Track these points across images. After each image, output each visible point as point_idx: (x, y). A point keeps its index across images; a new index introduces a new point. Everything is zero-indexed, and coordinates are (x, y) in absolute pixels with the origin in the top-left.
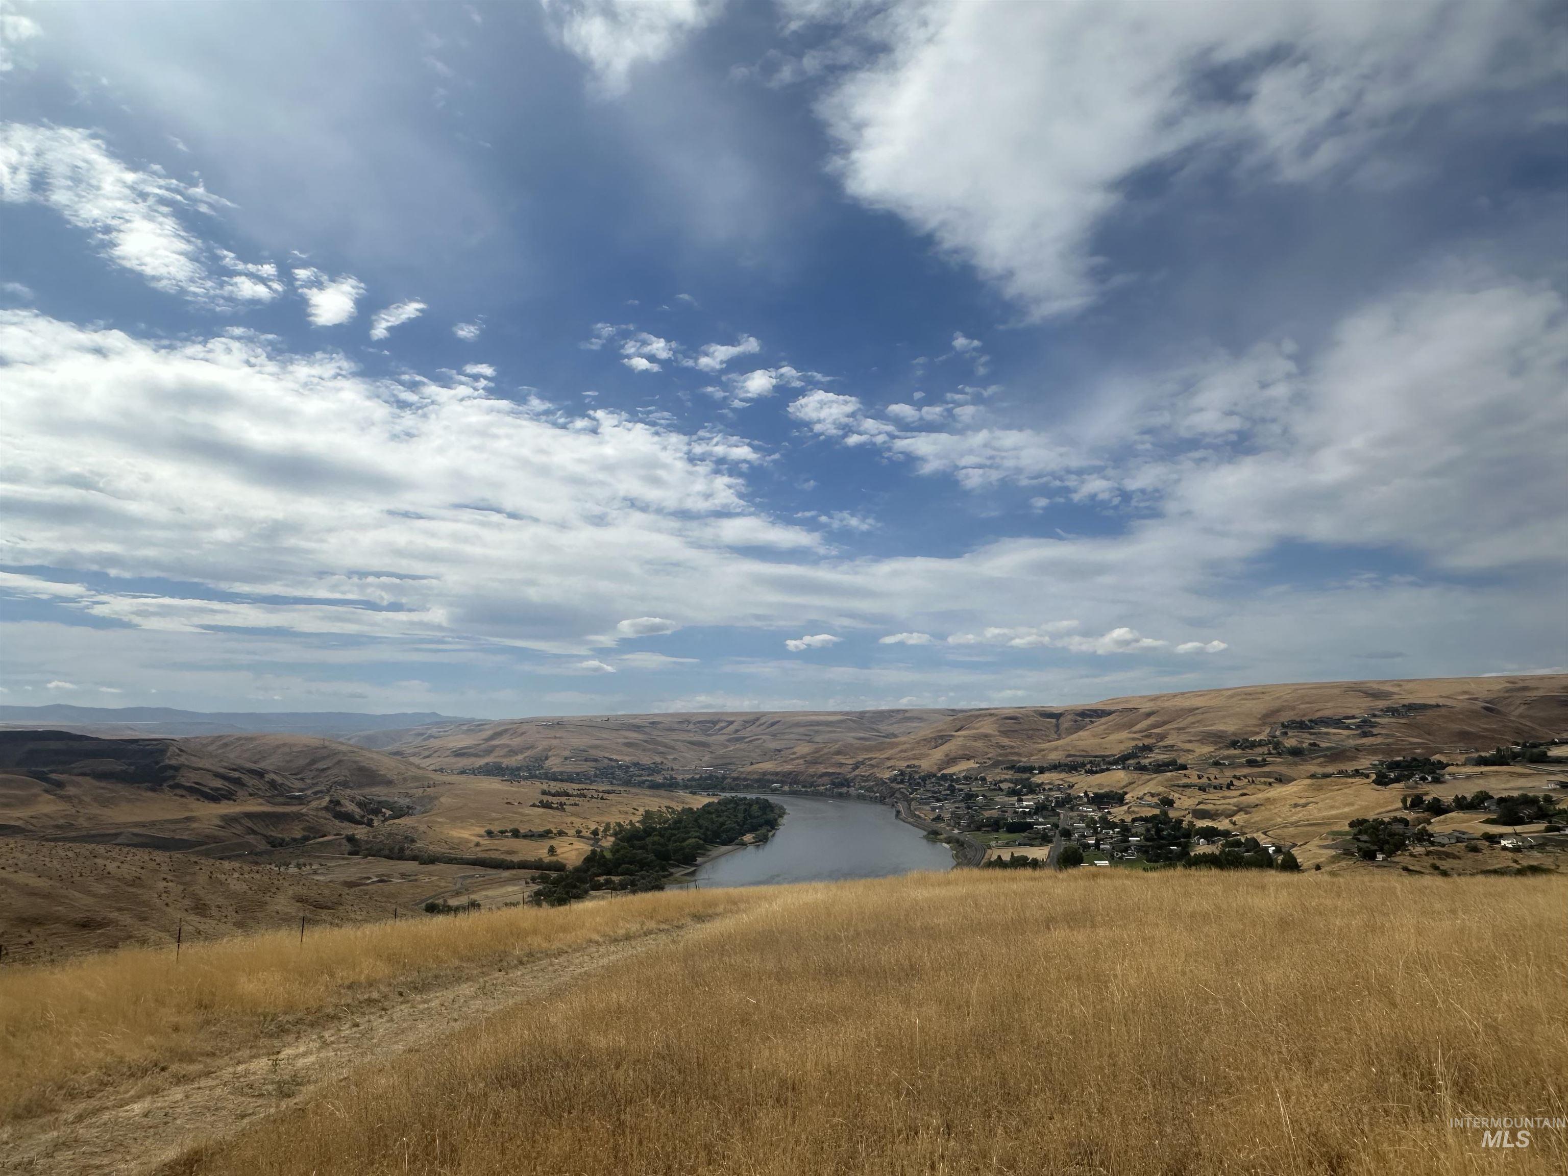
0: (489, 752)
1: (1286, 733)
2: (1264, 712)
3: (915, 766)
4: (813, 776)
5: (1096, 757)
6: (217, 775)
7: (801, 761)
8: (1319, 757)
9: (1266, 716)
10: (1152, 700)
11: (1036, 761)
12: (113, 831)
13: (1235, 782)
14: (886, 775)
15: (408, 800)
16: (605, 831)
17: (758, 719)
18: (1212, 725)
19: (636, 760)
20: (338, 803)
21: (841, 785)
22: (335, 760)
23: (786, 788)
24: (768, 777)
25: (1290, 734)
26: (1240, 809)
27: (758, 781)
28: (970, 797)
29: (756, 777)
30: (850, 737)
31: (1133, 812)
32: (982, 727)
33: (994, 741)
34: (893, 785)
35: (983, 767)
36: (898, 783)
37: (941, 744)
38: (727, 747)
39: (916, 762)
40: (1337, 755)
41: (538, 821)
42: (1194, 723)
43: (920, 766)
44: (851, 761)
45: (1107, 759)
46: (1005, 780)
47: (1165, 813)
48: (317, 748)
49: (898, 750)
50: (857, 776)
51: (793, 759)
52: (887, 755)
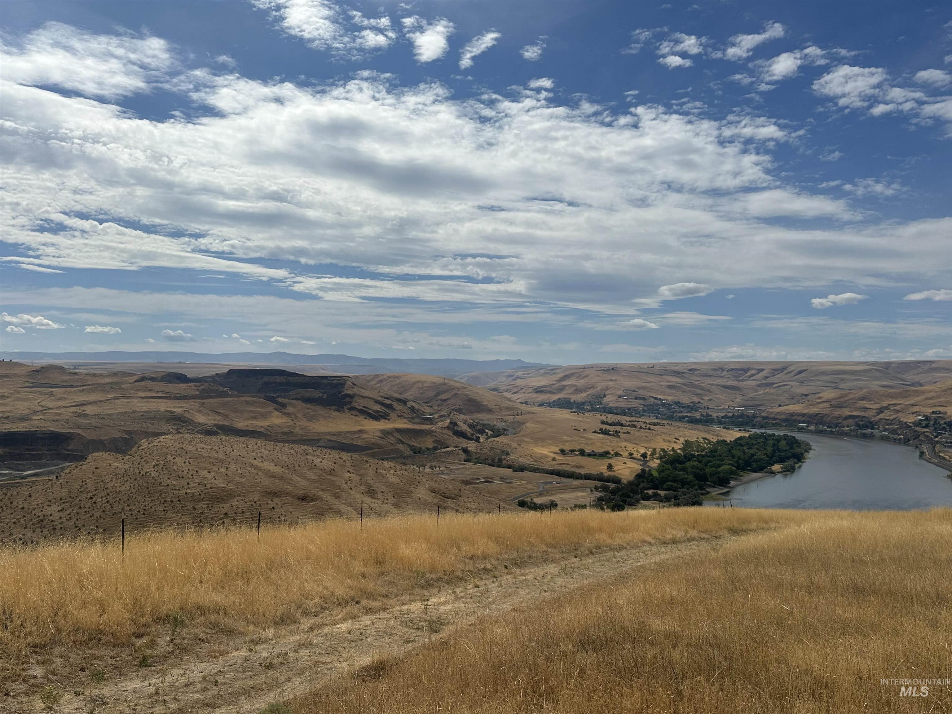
0: (561, 389)
3: (940, 413)
4: (838, 418)
6: (377, 402)
7: (827, 405)
12: (316, 438)
14: (911, 419)
15: (503, 424)
16: (653, 454)
17: (786, 368)
19: (676, 399)
20: (456, 424)
21: (866, 427)
22: (453, 392)
23: (812, 428)
24: (795, 417)
27: (786, 420)
29: (783, 417)
30: (875, 385)
34: (917, 429)
36: (923, 427)
38: (756, 391)
39: (941, 409)
41: (599, 444)
43: (946, 413)
44: (875, 406)
48: (440, 384)
49: (923, 397)
50: (881, 419)
51: (819, 403)
52: (912, 402)
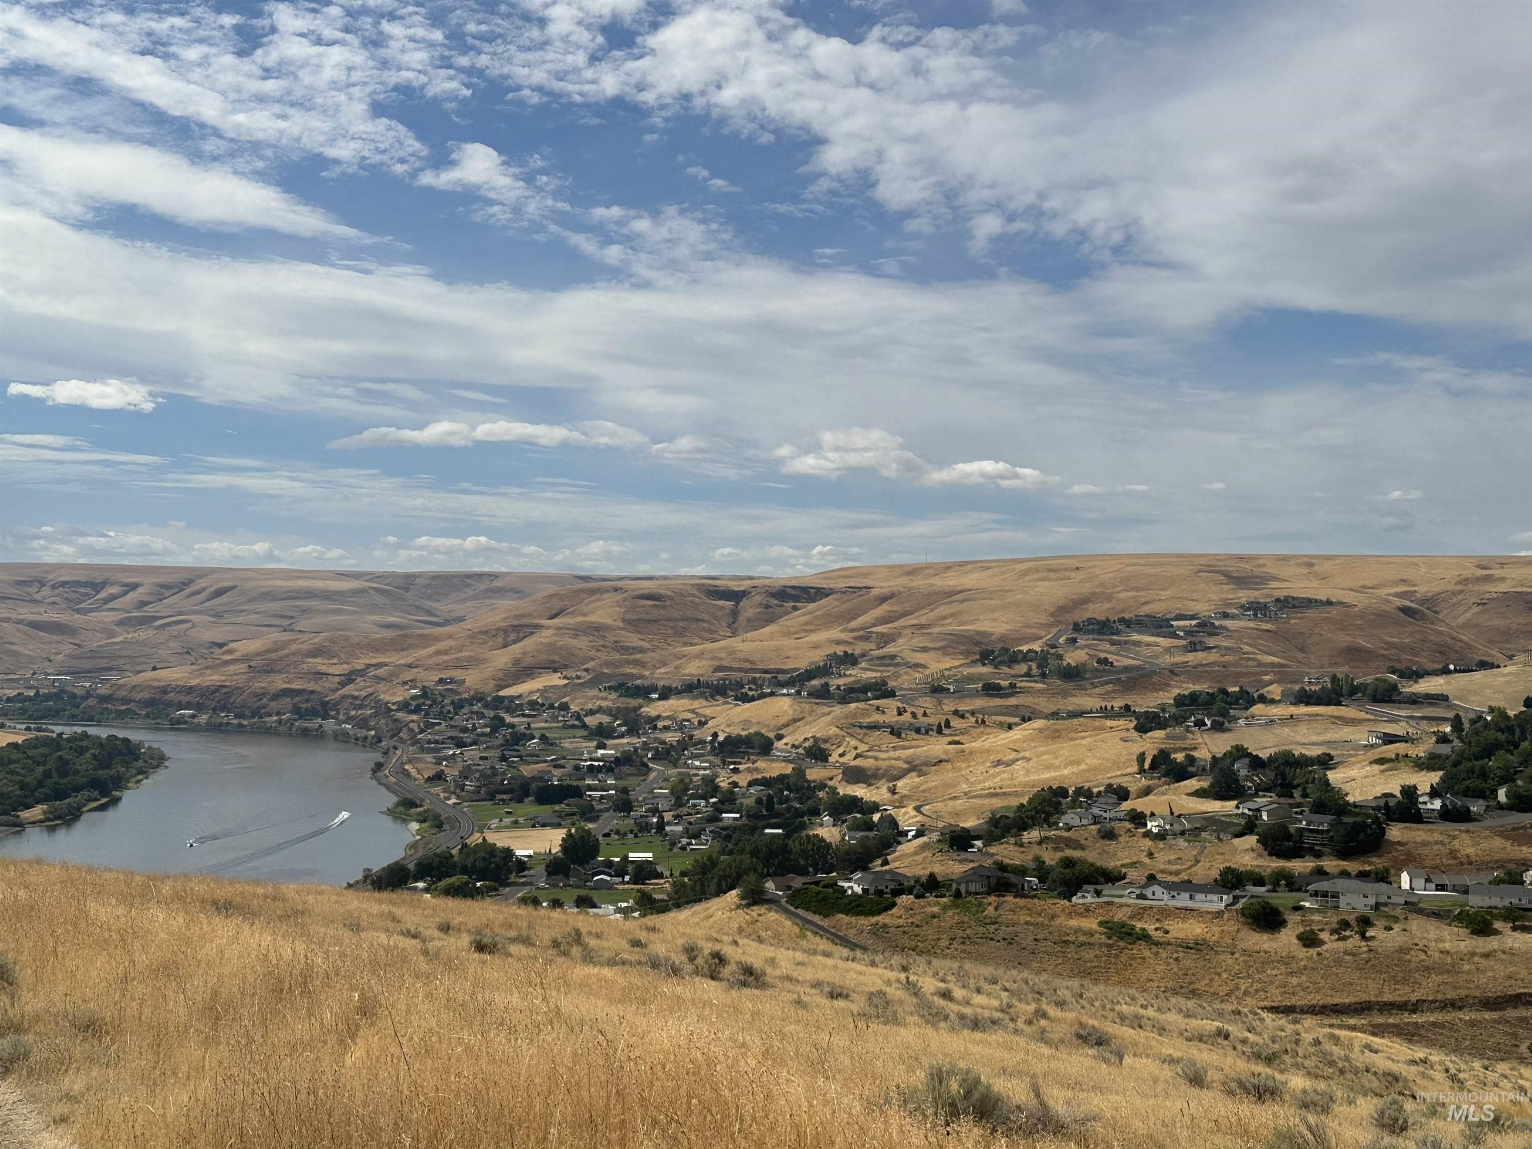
4: (260, 696)
7: (242, 667)
14: (397, 696)
21: (313, 713)
23: (203, 719)
24: (171, 696)
27: (149, 703)
29: (146, 695)
33: (611, 637)
44: (338, 669)
50: (344, 697)
51: (227, 663)
52: (411, 659)
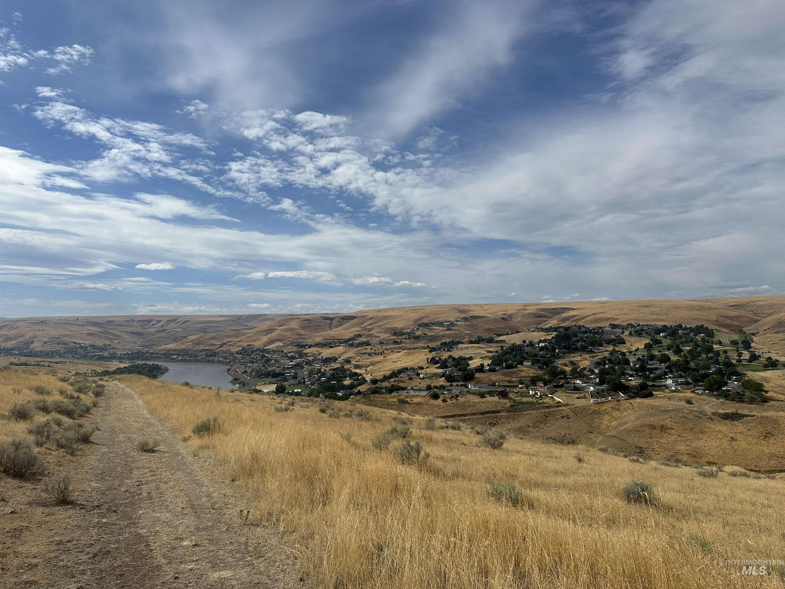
1: (418, 329)
2: (416, 318)
3: (251, 345)
4: (196, 351)
5: (338, 340)
7: (191, 343)
8: (426, 340)
9: (417, 320)
10: (378, 312)
11: (309, 342)
13: (386, 352)
14: (236, 350)
17: (177, 319)
18: (393, 325)
19: (92, 343)
21: (212, 356)
23: (180, 358)
24: (171, 352)
25: (420, 329)
26: (372, 364)
27: (164, 354)
28: (269, 360)
29: (164, 352)
31: (331, 366)
32: (291, 325)
33: (296, 331)
34: (236, 355)
35: (285, 345)
36: (239, 354)
37: (269, 334)
38: (154, 335)
39: (253, 343)
40: (433, 338)
42: (386, 324)
43: (254, 345)
44: (219, 343)
45: (341, 341)
46: (292, 352)
47: (342, 367)
49: (246, 336)
50: (220, 351)
51: (187, 342)
52: (239, 340)
